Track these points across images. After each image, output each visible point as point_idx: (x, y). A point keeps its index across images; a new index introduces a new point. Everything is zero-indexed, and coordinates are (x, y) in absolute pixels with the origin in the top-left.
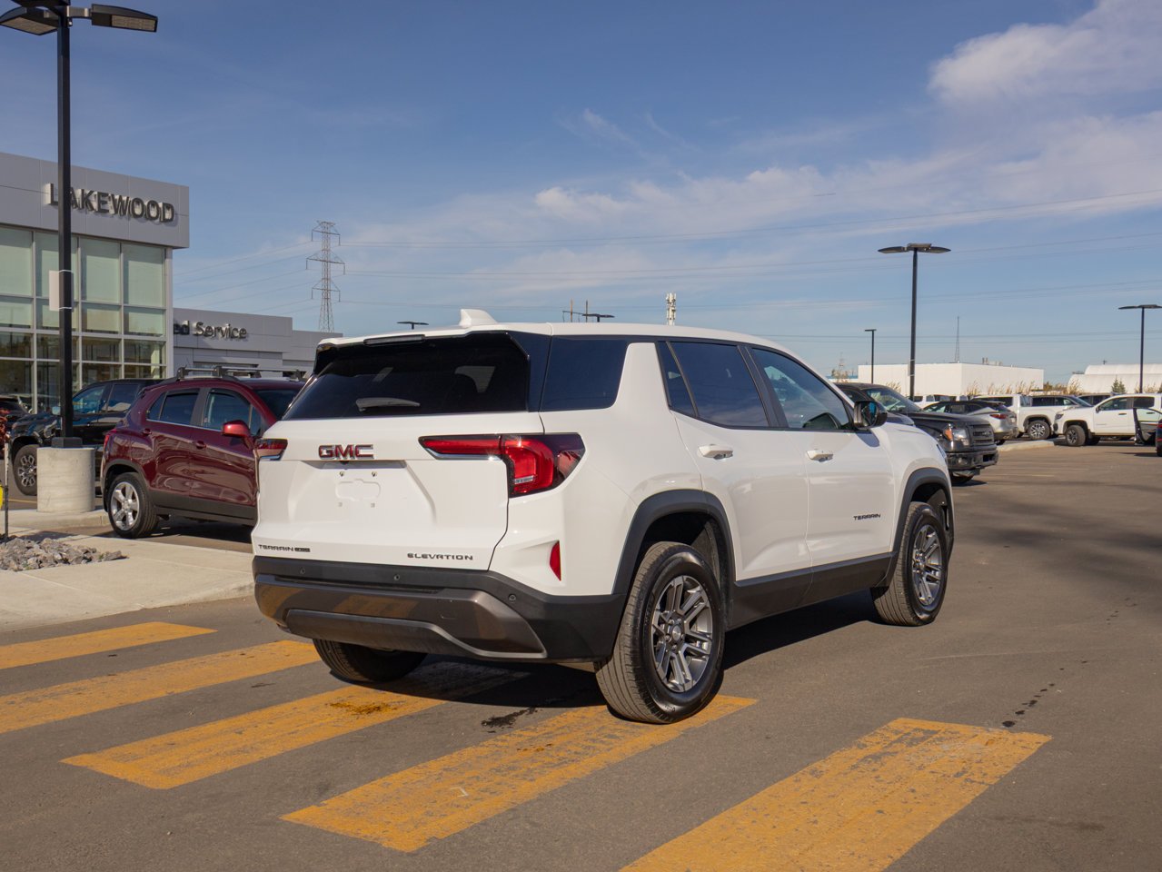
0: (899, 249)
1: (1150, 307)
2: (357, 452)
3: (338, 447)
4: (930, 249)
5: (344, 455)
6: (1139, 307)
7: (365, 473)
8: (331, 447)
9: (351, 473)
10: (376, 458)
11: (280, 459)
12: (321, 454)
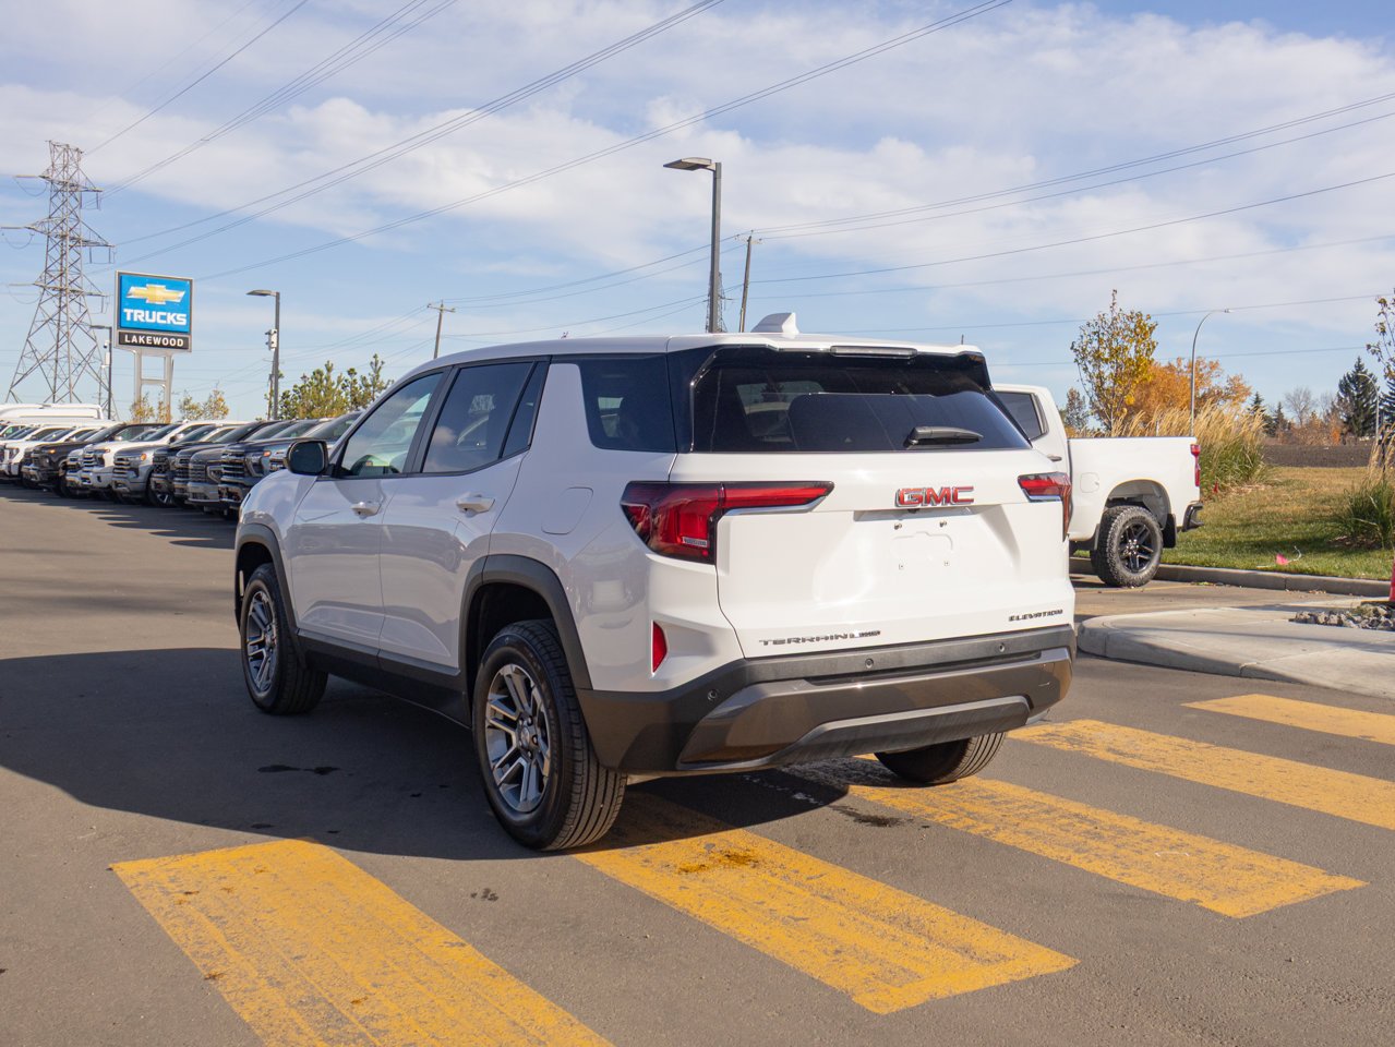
2: (956, 500)
3: (929, 490)
5: (939, 501)
11: (810, 510)
12: (900, 500)
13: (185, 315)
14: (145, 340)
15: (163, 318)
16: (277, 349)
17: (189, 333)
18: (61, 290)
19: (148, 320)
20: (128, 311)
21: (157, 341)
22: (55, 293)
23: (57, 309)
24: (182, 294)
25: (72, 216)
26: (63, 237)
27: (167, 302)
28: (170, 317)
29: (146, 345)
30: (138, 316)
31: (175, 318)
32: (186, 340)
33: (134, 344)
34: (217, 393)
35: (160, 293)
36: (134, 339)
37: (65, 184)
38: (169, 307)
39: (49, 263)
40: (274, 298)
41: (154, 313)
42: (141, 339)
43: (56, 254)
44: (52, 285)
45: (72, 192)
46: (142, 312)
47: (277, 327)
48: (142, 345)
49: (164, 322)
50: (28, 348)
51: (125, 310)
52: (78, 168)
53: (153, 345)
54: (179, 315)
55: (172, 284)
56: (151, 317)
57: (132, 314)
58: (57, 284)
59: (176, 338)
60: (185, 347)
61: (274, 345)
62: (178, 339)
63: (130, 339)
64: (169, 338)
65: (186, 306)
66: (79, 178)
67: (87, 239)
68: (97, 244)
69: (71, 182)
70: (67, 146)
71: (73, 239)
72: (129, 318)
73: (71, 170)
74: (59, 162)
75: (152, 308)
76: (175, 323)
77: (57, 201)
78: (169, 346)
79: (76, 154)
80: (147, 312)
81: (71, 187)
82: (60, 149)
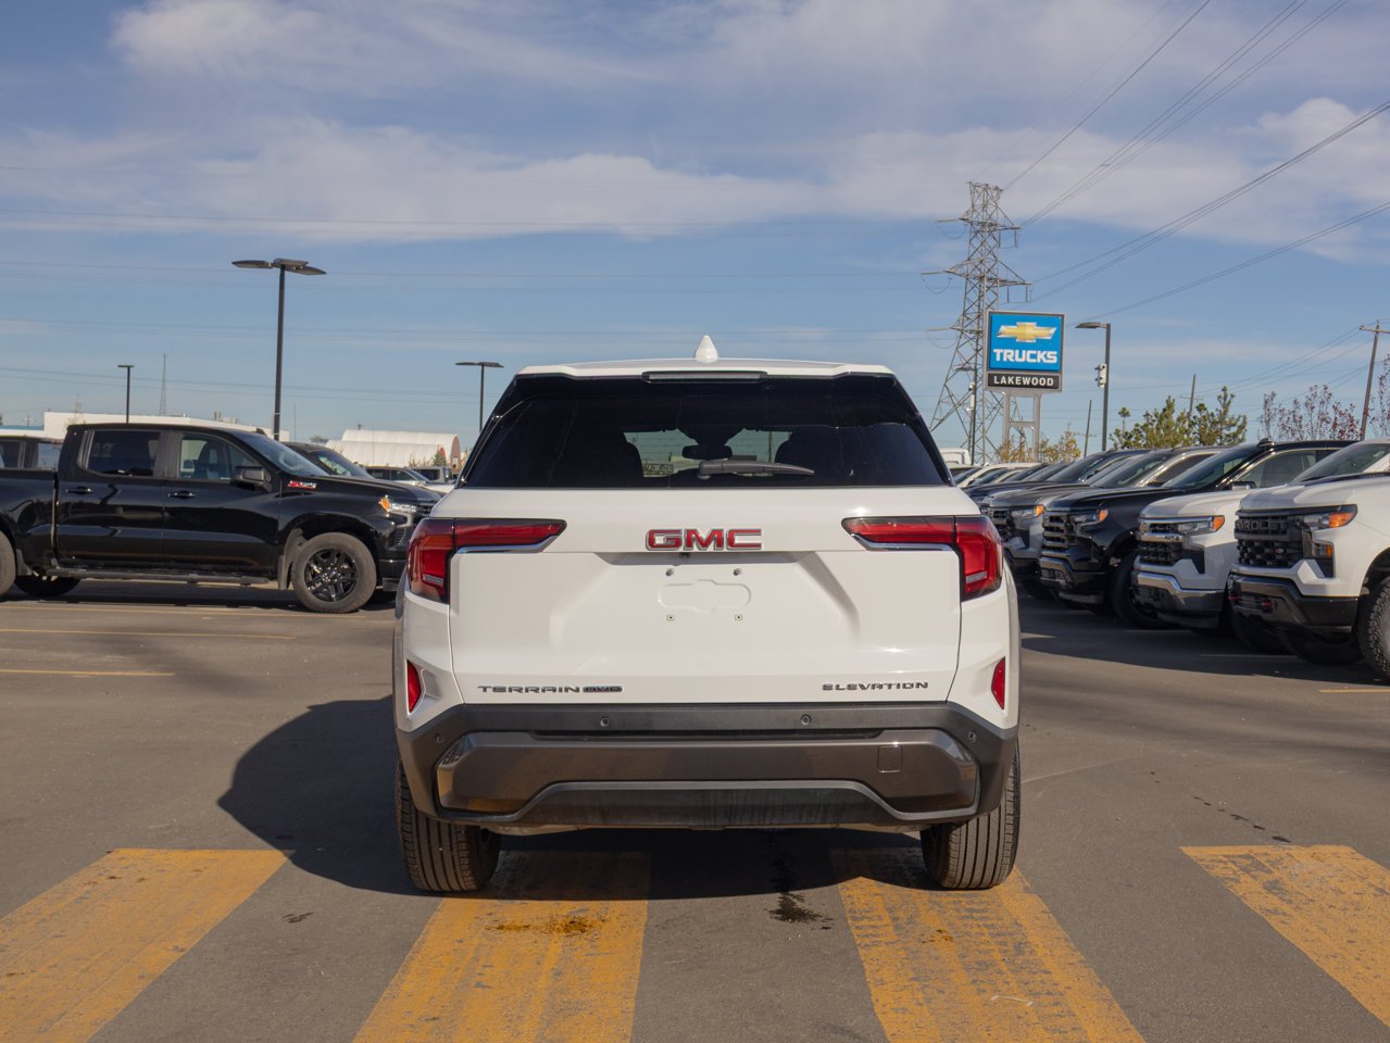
0: (261, 264)
1: (490, 365)
2: (731, 542)
3: (690, 532)
4: (302, 268)
5: (705, 544)
6: (479, 364)
7: (724, 570)
8: (678, 531)
9: (684, 571)
10: (763, 549)
11: (540, 550)
12: (651, 542)
13: (1055, 353)
14: (1014, 380)
15: (1034, 356)
16: (1106, 385)
17: (1059, 371)
18: (978, 332)
19: (1018, 359)
20: (998, 352)
21: (1026, 381)
22: (972, 336)
23: (974, 352)
24: (1053, 330)
25: (990, 256)
26: (981, 278)
27: (1038, 340)
28: (1041, 356)
29: (1015, 386)
30: (1009, 355)
31: (1045, 356)
32: (1056, 378)
33: (1003, 385)
34: (1068, 434)
35: (1030, 331)
36: (1003, 380)
37: (983, 224)
38: (1041, 345)
39: (967, 306)
40: (1105, 330)
41: (1024, 352)
42: (1010, 380)
43: (973, 296)
44: (970, 328)
45: (990, 232)
46: (1011, 351)
47: (1107, 362)
48: (1011, 386)
49: (1034, 361)
50: (946, 393)
51: (995, 351)
52: (997, 207)
53: (1022, 386)
54: (1050, 353)
55: (1042, 320)
56: (1020, 356)
57: (1002, 354)
58: (974, 327)
59: (1046, 377)
60: (1056, 387)
61: (1103, 381)
62: (1048, 379)
63: (999, 380)
64: (1039, 377)
65: (1057, 344)
66: (998, 217)
67: (1004, 278)
68: (1015, 283)
69: (990, 221)
70: (987, 185)
71: (990, 279)
72: (998, 359)
73: (990, 209)
74: (979, 202)
75: (1023, 346)
76: (1045, 361)
77: (976, 243)
78: (1038, 386)
79: (995, 192)
80: (1017, 351)
81: (989, 227)
82: (980, 190)
